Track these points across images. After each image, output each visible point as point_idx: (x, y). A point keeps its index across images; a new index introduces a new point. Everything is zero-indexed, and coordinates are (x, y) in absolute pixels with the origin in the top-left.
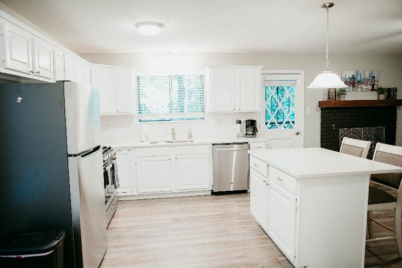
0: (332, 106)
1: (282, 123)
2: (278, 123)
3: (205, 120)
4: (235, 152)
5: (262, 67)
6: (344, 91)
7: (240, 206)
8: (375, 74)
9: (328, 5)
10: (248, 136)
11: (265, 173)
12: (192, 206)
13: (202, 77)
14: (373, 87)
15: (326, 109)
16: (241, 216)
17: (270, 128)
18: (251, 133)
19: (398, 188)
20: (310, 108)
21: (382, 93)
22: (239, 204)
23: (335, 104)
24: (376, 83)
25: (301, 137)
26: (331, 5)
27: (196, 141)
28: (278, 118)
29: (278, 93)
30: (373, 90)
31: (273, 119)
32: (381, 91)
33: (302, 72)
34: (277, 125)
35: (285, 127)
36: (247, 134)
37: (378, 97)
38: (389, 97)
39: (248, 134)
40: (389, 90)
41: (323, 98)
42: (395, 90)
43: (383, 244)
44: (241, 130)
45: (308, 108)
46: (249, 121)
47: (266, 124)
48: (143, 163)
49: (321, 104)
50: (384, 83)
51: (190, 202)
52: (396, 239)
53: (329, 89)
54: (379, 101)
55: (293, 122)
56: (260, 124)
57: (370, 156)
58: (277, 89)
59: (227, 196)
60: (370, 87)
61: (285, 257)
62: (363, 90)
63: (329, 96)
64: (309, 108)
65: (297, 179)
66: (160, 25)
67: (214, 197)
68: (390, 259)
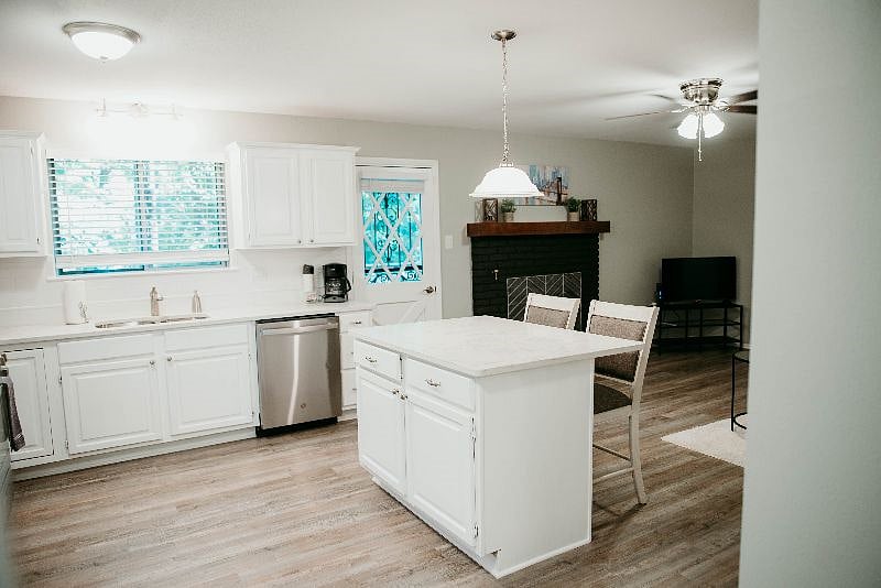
0: (493, 233)
1: (398, 269)
2: (391, 270)
3: (232, 267)
4: (297, 338)
5: (357, 149)
6: (512, 204)
7: (328, 454)
8: (562, 174)
9: (504, 34)
10: (331, 299)
11: (395, 374)
12: (216, 468)
13: (220, 167)
14: (559, 196)
15: (482, 238)
16: (335, 475)
17: (375, 281)
18: (336, 293)
19: (632, 380)
20: (451, 237)
21: (574, 210)
22: (324, 450)
23: (497, 229)
24: (564, 191)
25: (436, 296)
26: (510, 36)
27: (214, 316)
28: (389, 260)
29: (387, 206)
30: (559, 203)
31: (380, 262)
32: (571, 205)
33: (434, 164)
34: (389, 273)
35: (404, 279)
36: (327, 296)
37: (569, 217)
38: (584, 217)
39: (330, 296)
40: (585, 203)
41: (474, 218)
42: (594, 203)
43: (611, 484)
44: (314, 288)
45: (447, 237)
46: (332, 266)
47: (367, 271)
48: (79, 378)
49: (471, 229)
50: (576, 192)
51: (210, 459)
52: (633, 472)
53: (485, 200)
54: (568, 224)
55: (420, 267)
56: (355, 274)
57: (581, 325)
58: (386, 199)
59: (295, 435)
60: (555, 199)
61: (448, 541)
62: (544, 203)
63: (485, 214)
64: (449, 239)
65: (473, 378)
66: (132, 35)
67: (264, 441)
68: (626, 508)
